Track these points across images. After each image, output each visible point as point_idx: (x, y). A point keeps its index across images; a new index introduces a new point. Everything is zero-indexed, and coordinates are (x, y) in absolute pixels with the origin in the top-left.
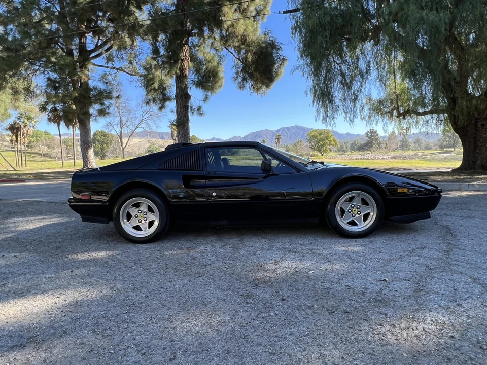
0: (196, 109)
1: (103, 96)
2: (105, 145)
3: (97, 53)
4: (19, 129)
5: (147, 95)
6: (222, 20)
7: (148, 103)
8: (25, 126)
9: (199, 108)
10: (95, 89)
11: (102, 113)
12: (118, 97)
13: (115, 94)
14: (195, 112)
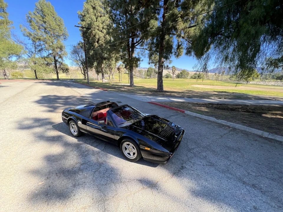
0: (166, 67)
1: (138, 60)
2: (151, 73)
3: (137, 44)
4: (120, 69)
5: (150, 60)
6: (177, 28)
7: (149, 64)
8: (121, 68)
9: (167, 66)
10: (135, 57)
11: (137, 66)
12: (142, 60)
13: (141, 60)
14: (166, 68)
